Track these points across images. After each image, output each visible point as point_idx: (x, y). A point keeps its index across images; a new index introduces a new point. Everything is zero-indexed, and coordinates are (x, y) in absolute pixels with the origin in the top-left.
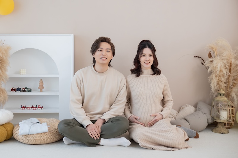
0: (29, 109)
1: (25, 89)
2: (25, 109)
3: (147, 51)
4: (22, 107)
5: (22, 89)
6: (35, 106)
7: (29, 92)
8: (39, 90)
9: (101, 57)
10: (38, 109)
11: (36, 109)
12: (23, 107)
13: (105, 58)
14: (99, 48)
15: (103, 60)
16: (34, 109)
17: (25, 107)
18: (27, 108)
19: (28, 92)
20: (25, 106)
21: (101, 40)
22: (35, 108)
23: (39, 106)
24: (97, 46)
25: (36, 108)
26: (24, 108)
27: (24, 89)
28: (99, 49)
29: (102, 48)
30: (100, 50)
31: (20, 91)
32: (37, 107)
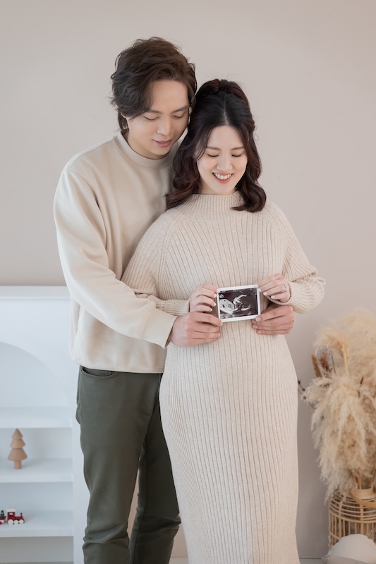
3: (224, 137)
8: (12, 463)
10: (6, 523)
23: (11, 514)
25: (2, 521)
32: (6, 515)
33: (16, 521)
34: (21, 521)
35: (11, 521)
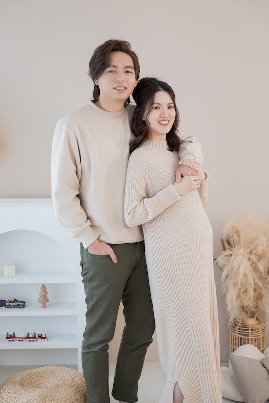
0: (21, 339)
1: (14, 304)
2: (13, 340)
4: (7, 338)
5: (8, 304)
6: (33, 334)
7: (21, 308)
8: (40, 305)
9: (114, 87)
10: (37, 340)
11: (34, 341)
12: (11, 337)
13: (123, 87)
14: (108, 66)
15: (120, 91)
16: (30, 341)
17: (14, 337)
18: (18, 339)
19: (19, 308)
20: (14, 335)
21: (111, 47)
22: (32, 338)
23: (40, 335)
24: (104, 62)
25: (35, 339)
26: (11, 339)
27: (11, 304)
28: (109, 69)
29: (115, 66)
30: (112, 71)
31: (4, 307)
32: (37, 336)
33: (43, 339)
34: (46, 339)
35: (40, 339)
